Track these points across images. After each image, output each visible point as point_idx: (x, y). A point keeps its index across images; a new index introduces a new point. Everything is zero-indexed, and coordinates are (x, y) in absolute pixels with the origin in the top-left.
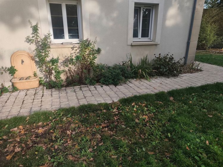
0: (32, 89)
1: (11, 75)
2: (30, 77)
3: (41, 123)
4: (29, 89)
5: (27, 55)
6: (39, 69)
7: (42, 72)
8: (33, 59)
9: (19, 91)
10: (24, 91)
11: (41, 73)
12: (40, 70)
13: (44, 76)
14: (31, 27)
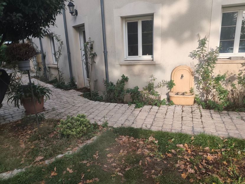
0: (187, 105)
1: (168, 89)
2: (186, 93)
3: (208, 148)
4: (184, 105)
5: (188, 70)
6: (196, 85)
7: (199, 90)
8: (193, 75)
9: (174, 106)
10: (179, 106)
11: (197, 90)
12: (198, 86)
13: (200, 94)
14: (199, 41)
